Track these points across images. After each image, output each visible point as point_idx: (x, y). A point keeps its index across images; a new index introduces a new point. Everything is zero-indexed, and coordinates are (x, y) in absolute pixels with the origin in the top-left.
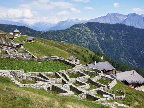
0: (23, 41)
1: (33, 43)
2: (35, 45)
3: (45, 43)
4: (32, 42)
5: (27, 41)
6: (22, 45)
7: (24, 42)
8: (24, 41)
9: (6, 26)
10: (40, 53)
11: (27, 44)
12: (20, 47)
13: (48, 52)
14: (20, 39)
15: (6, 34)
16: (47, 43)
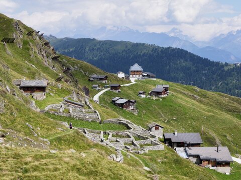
0: (140, 93)
1: (164, 98)
2: (167, 104)
3: (200, 102)
4: (160, 96)
5: (150, 94)
6: (131, 104)
7: (143, 96)
8: (144, 93)
9: (129, 47)
10: (174, 123)
11: (147, 101)
12: (127, 107)
13: (194, 123)
14: (135, 89)
15: (106, 77)
16: (206, 100)
